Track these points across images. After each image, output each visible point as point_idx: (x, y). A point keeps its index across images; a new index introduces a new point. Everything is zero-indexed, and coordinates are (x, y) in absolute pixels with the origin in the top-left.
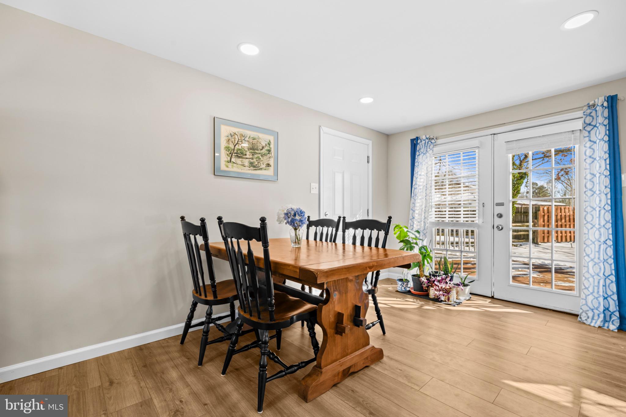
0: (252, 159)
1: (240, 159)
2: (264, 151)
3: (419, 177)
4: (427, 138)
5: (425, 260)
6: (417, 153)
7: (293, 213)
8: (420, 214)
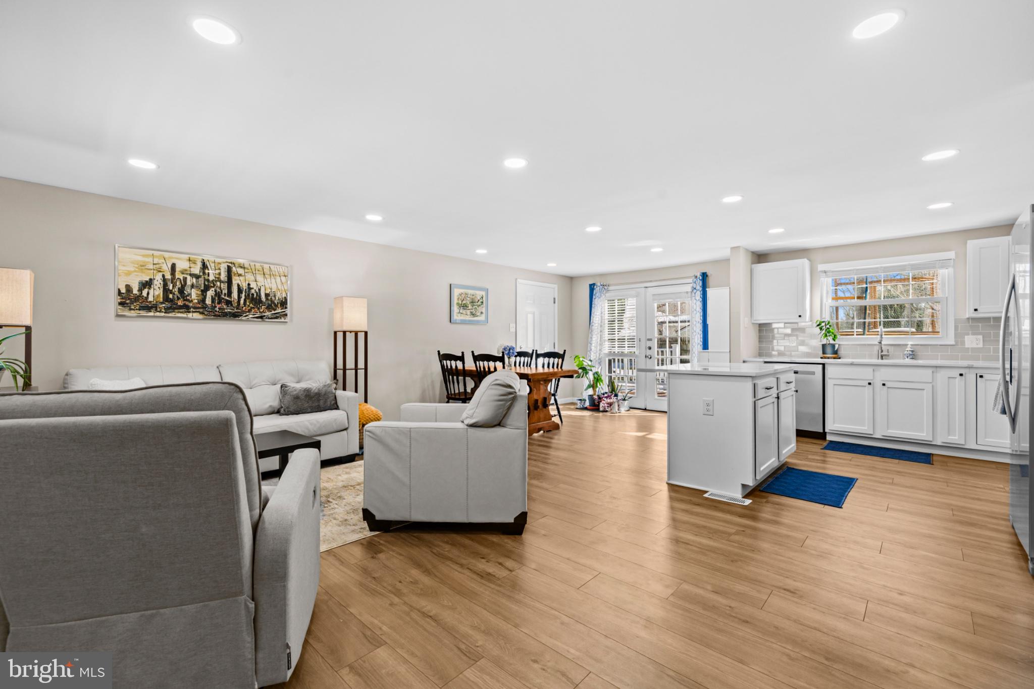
0: (472, 309)
1: (465, 310)
2: (479, 303)
3: (595, 317)
4: (601, 285)
5: (598, 383)
6: (594, 297)
7: (508, 348)
8: (596, 347)
